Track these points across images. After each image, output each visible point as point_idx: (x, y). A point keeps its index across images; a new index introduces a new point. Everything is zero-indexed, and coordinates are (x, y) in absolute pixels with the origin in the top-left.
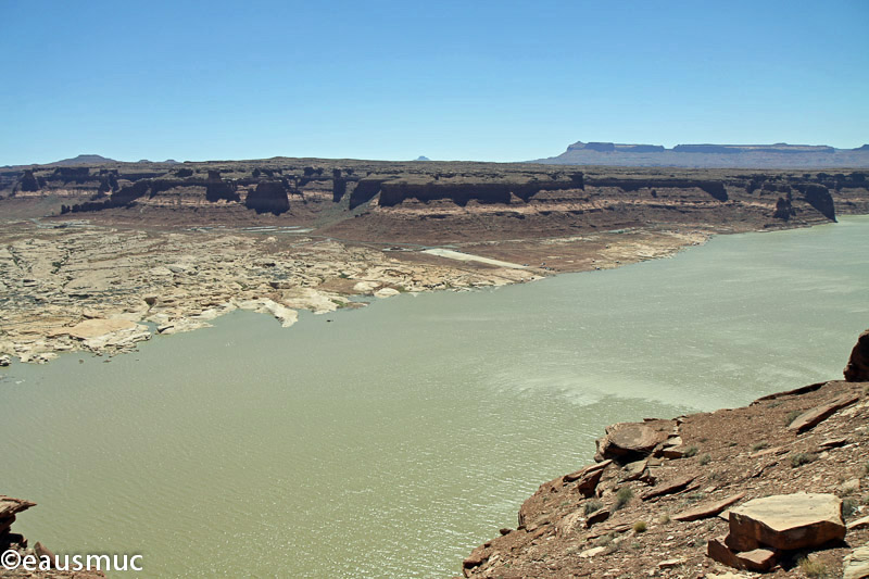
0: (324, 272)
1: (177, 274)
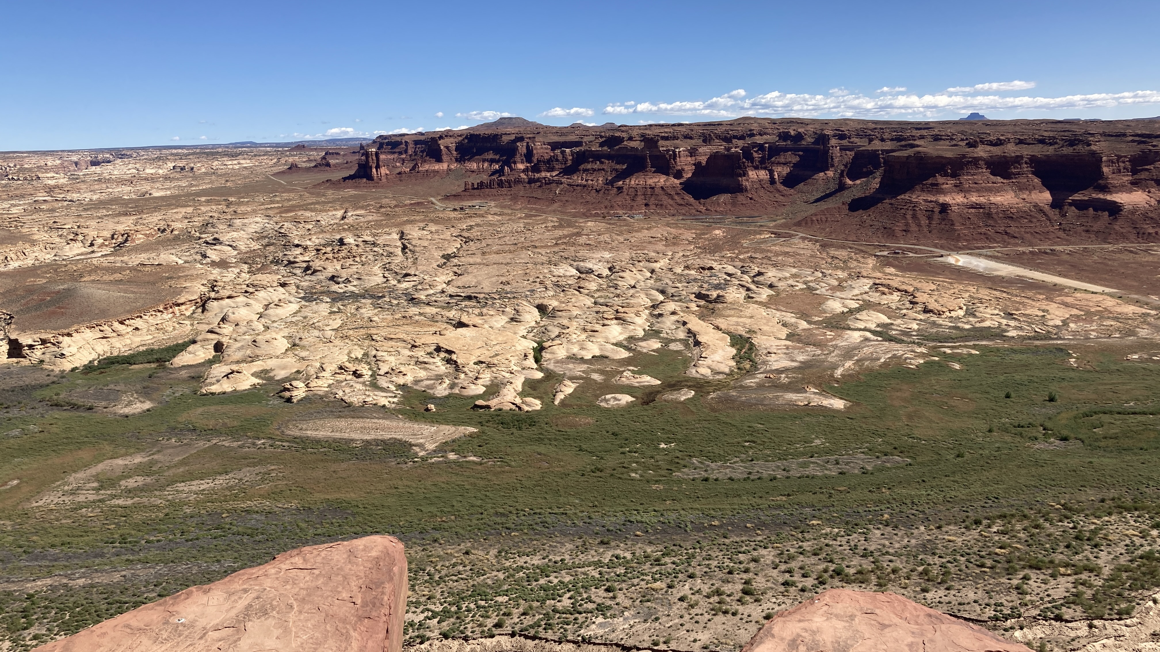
0: (781, 283)
1: (583, 276)
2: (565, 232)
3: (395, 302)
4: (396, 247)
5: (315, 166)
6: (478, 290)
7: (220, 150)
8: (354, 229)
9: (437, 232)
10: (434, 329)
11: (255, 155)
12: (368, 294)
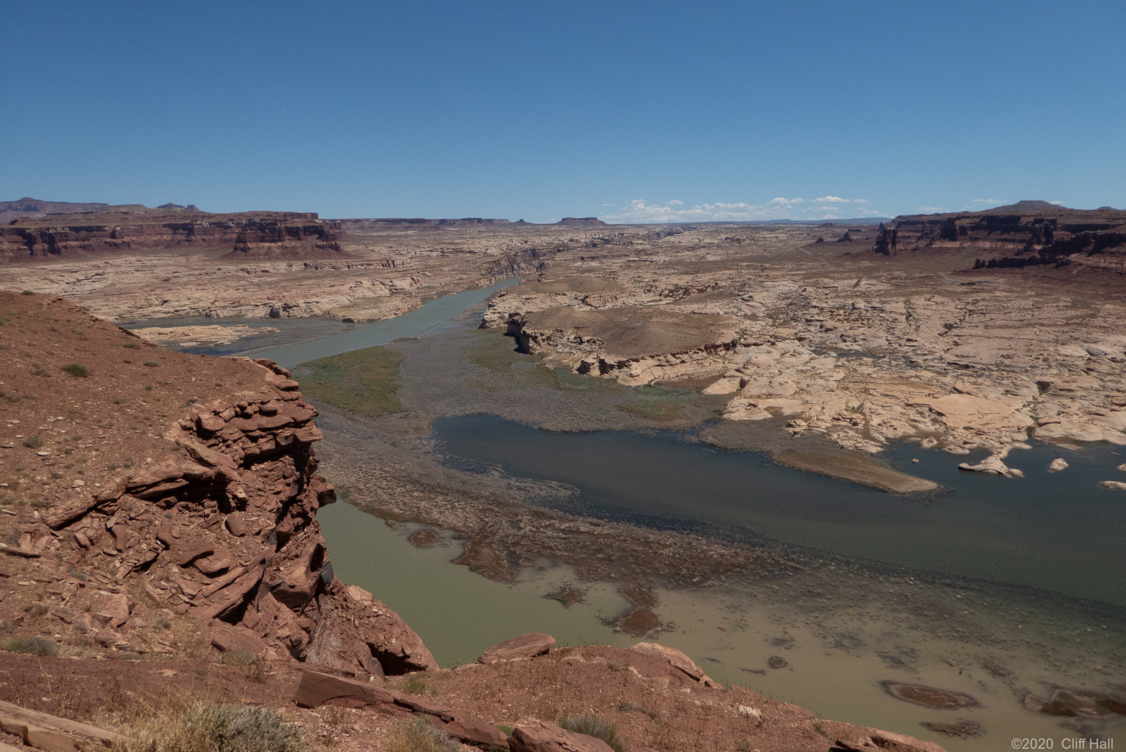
1: (1093, 358)
2: (1078, 313)
3: (894, 363)
4: (902, 314)
5: (838, 241)
6: (977, 360)
7: (762, 225)
8: (865, 295)
9: (942, 303)
10: (927, 392)
11: (790, 231)
12: (870, 353)
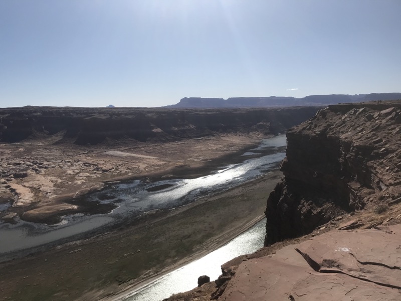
0: (49, 166)
